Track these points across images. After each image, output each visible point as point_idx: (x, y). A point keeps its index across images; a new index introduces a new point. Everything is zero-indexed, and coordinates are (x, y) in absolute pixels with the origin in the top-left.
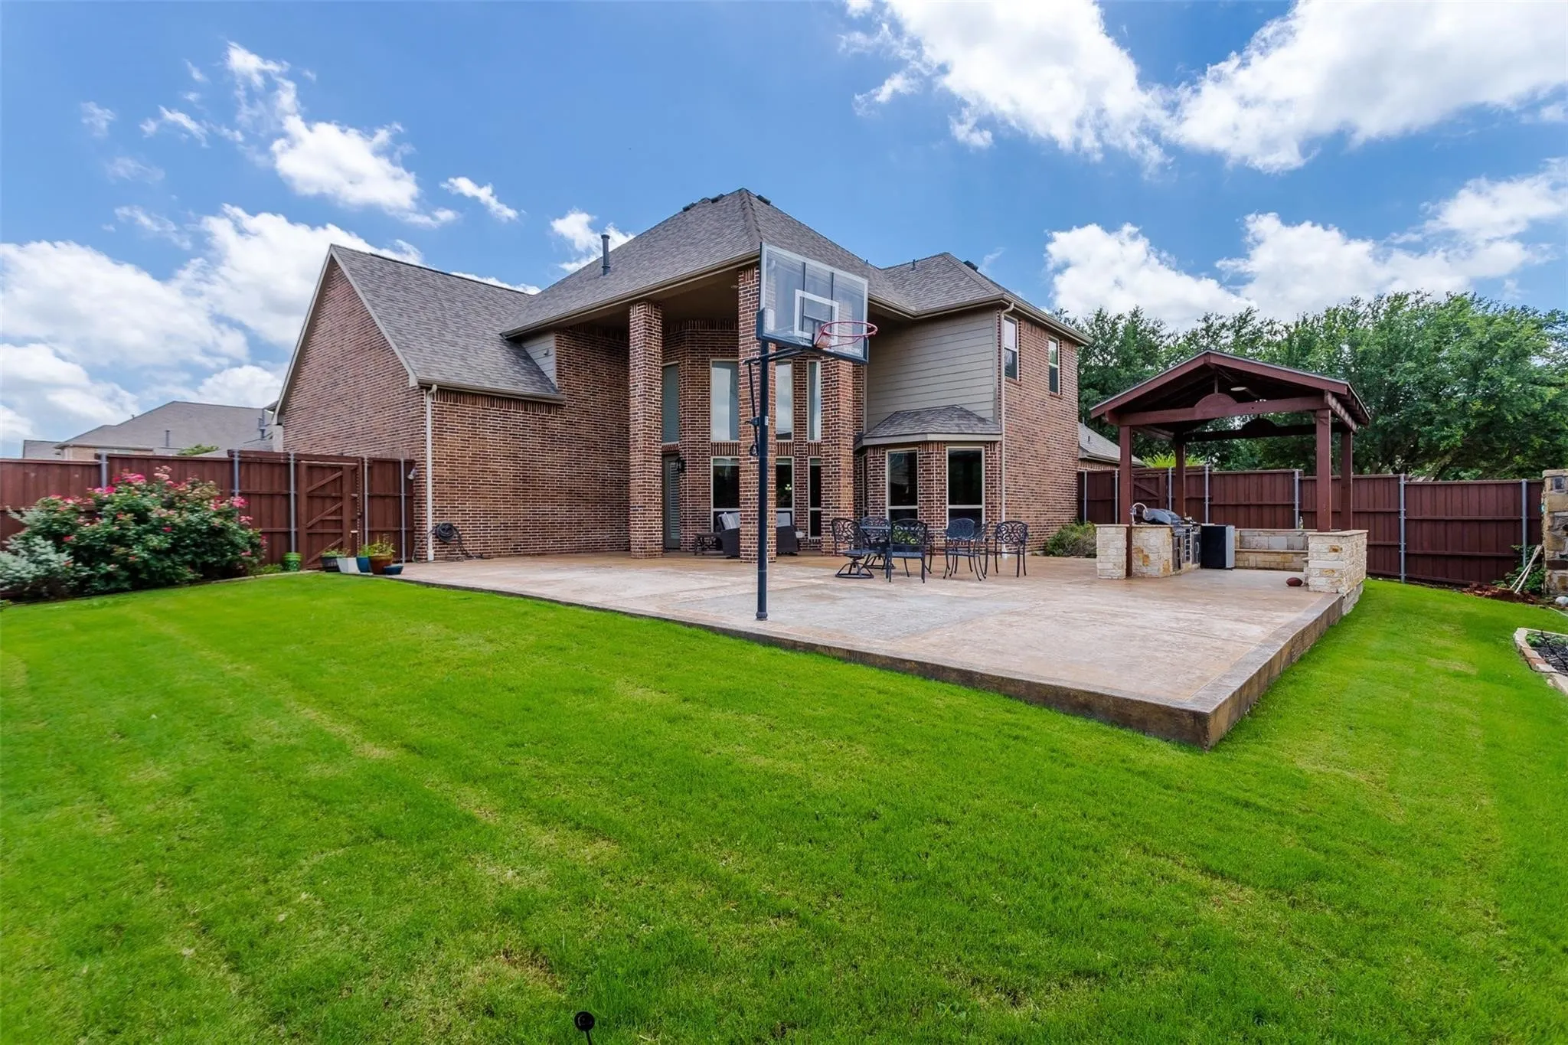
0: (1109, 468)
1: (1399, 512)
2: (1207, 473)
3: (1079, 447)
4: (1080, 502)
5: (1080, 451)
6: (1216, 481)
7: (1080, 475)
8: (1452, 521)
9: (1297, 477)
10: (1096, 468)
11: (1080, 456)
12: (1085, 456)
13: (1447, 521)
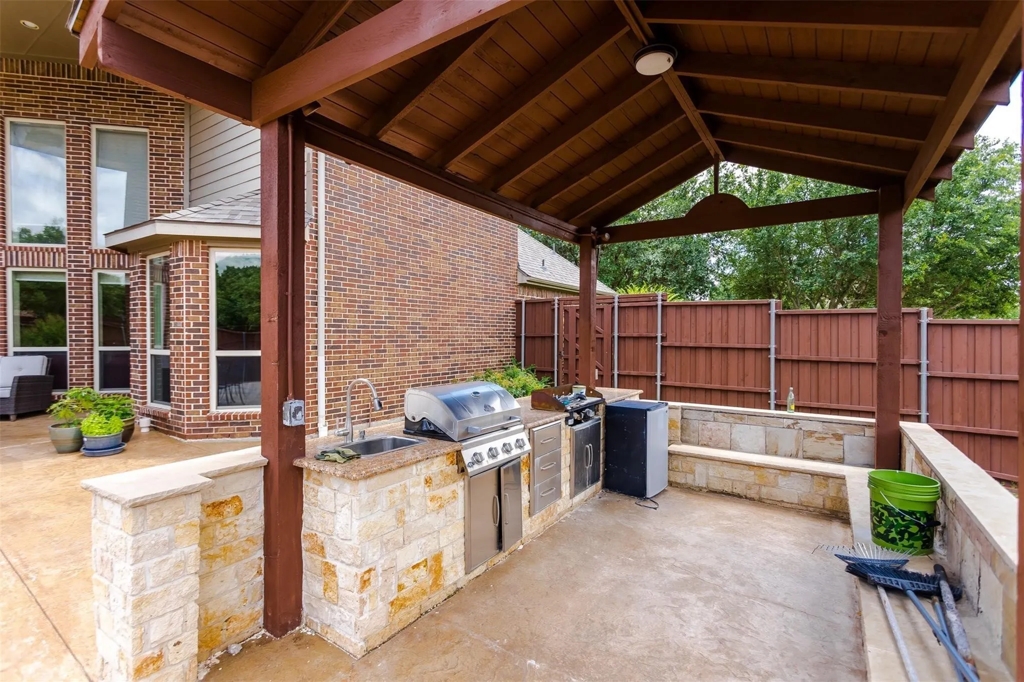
0: (547, 296)
1: (918, 366)
2: (660, 303)
3: (519, 269)
4: (518, 338)
5: (519, 274)
6: (671, 312)
7: (518, 304)
8: (1001, 382)
9: (773, 311)
10: (536, 296)
11: (519, 281)
12: (524, 280)
13: (992, 381)
